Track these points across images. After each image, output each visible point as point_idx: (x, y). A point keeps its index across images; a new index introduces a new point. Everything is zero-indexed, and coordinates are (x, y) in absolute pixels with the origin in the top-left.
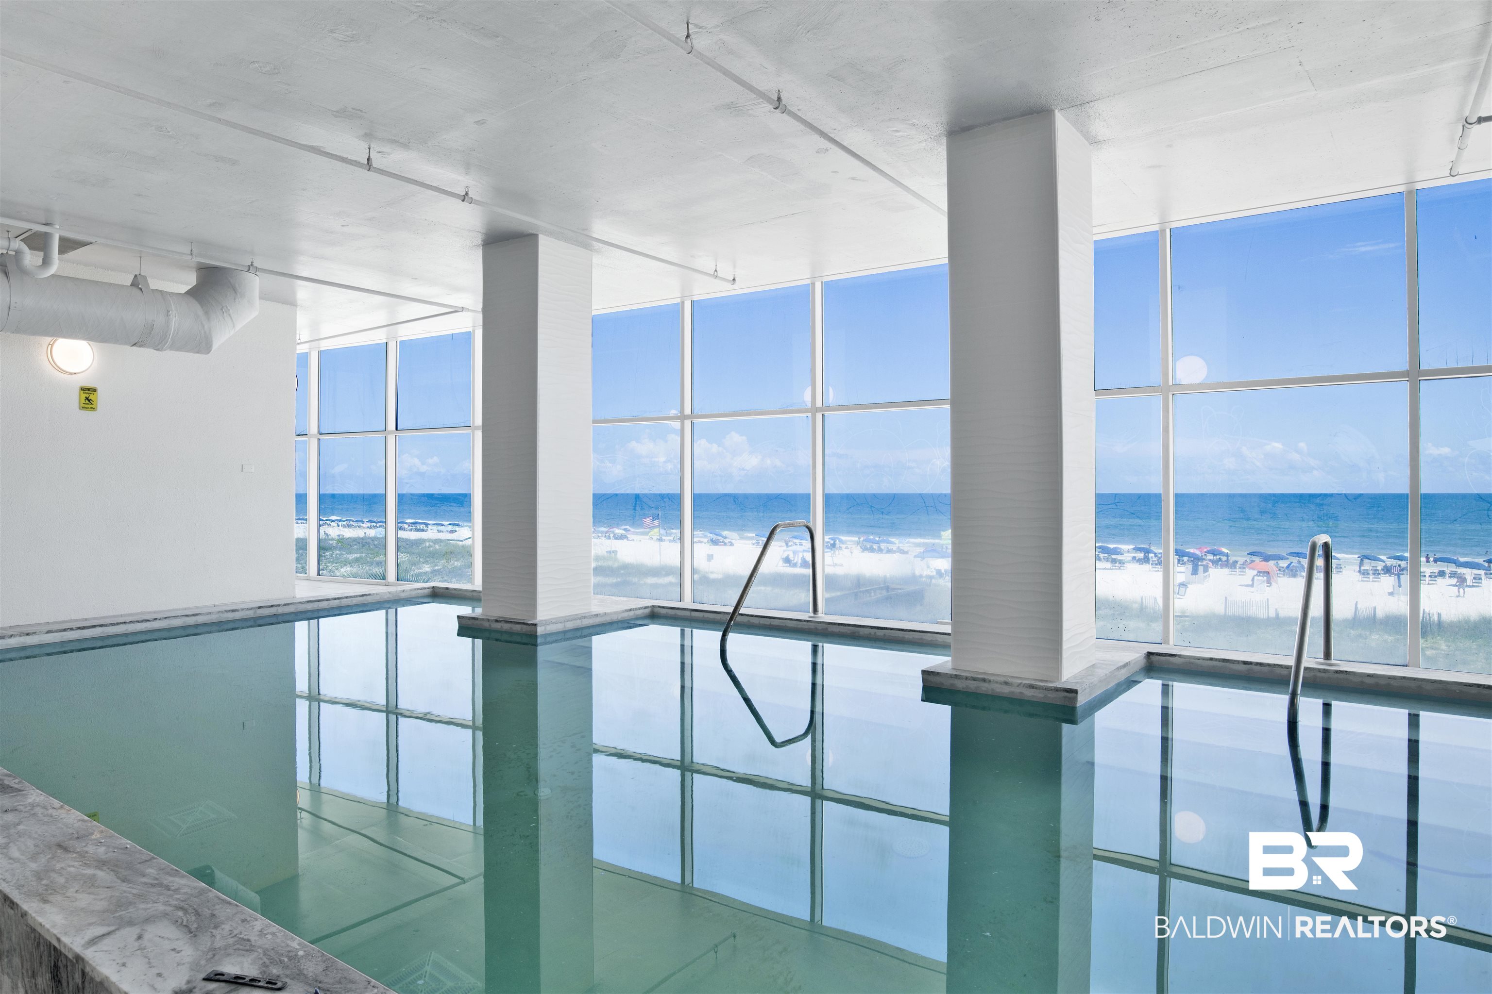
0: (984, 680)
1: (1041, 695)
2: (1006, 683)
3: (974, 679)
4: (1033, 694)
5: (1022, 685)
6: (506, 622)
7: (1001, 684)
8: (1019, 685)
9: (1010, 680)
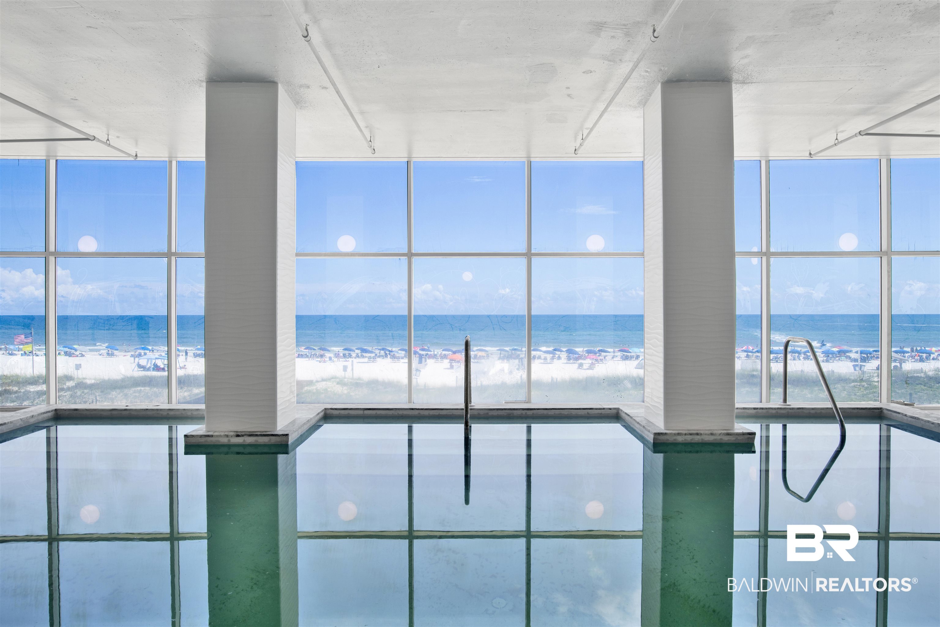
0: (697, 434)
1: (734, 439)
2: (712, 434)
3: (691, 434)
4: (728, 439)
5: (722, 434)
6: (250, 435)
7: (708, 435)
8: (720, 434)
9: (715, 432)
